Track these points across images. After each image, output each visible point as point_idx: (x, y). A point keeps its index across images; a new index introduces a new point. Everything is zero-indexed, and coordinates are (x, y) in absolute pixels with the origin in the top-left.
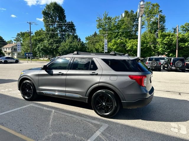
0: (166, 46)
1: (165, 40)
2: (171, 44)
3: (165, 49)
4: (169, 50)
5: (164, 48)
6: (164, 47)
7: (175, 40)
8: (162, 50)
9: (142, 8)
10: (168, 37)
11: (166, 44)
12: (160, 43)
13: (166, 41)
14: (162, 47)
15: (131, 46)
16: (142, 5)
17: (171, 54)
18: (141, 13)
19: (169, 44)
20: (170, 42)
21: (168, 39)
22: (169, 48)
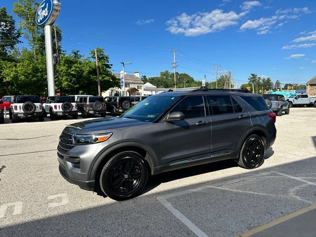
0: (74, 79)
1: (72, 69)
2: (81, 76)
3: (72, 83)
4: (78, 86)
5: (70, 82)
6: (71, 80)
7: (86, 70)
8: (68, 84)
9: (57, 11)
10: (76, 65)
11: (73, 76)
12: (64, 72)
13: (73, 71)
14: (67, 80)
15: (14, 75)
16: (55, 5)
17: (80, 92)
18: (53, 18)
19: (79, 76)
20: (80, 73)
21: (76, 67)
22: (78, 82)
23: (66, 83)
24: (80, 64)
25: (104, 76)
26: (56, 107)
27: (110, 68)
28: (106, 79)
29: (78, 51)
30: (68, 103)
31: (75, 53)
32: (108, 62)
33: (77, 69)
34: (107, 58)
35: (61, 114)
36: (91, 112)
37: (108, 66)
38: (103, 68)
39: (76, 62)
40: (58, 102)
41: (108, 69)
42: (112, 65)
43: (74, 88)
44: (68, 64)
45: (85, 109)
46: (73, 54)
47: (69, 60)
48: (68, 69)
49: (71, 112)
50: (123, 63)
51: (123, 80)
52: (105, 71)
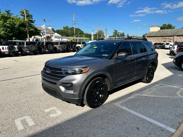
0: (9, 29)
1: (7, 23)
2: (14, 28)
3: (8, 32)
4: (12, 34)
5: (6, 31)
7: (18, 23)
11: (8, 27)
12: (2, 25)
13: (8, 24)
14: (3, 30)
17: (14, 38)
19: (12, 28)
20: (13, 25)
21: (10, 22)
22: (12, 31)
23: (3, 32)
24: (13, 19)
25: (30, 28)
26: (3, 48)
27: (33, 23)
28: (31, 30)
29: (9, 11)
30: (12, 45)
31: (7, 12)
32: (32, 19)
33: (11, 23)
34: (31, 16)
35: (7, 53)
36: (28, 52)
37: (32, 22)
38: (29, 23)
39: (10, 18)
40: (4, 45)
41: (32, 23)
42: (35, 21)
43: (9, 36)
44: (4, 19)
45: (23, 50)
46: (6, 13)
47: (5, 17)
48: (4, 23)
49: (14, 52)
50: (45, 20)
51: (45, 31)
52: (30, 24)
